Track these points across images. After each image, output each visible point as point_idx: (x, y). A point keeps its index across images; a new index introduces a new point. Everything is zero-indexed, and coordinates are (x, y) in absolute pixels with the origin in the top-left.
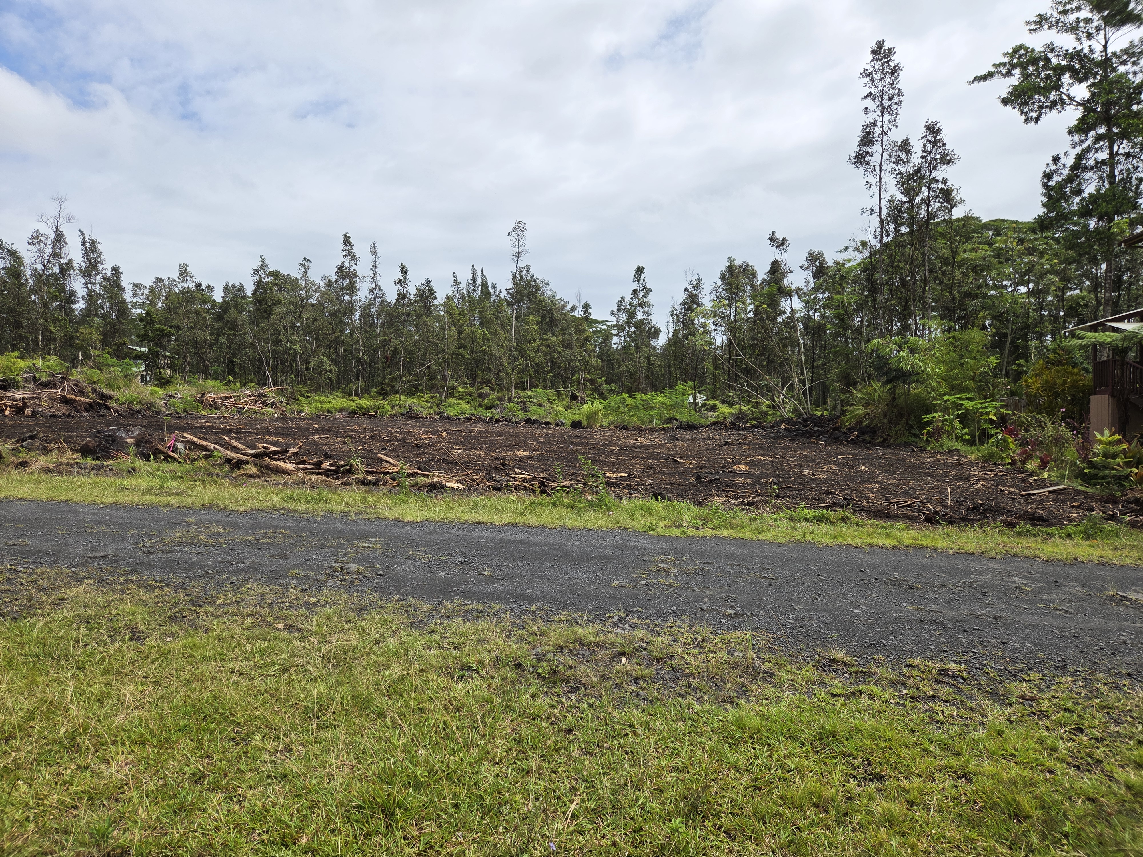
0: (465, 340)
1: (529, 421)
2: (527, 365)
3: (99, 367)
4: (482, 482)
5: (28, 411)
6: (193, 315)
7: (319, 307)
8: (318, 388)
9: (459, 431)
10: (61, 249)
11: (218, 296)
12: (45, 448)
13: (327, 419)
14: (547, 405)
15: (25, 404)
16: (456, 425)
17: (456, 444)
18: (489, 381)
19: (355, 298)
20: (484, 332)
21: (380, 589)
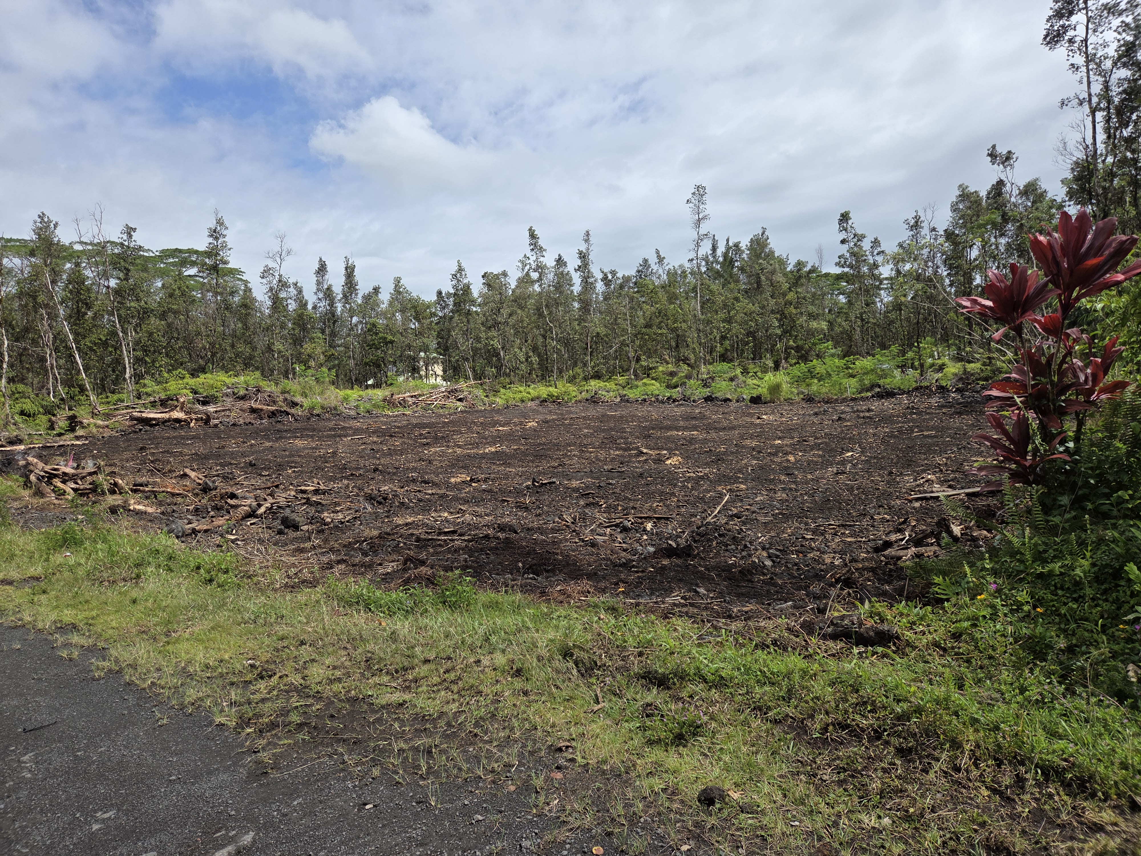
1: (710, 398)
5: (215, 422)
13: (518, 409)
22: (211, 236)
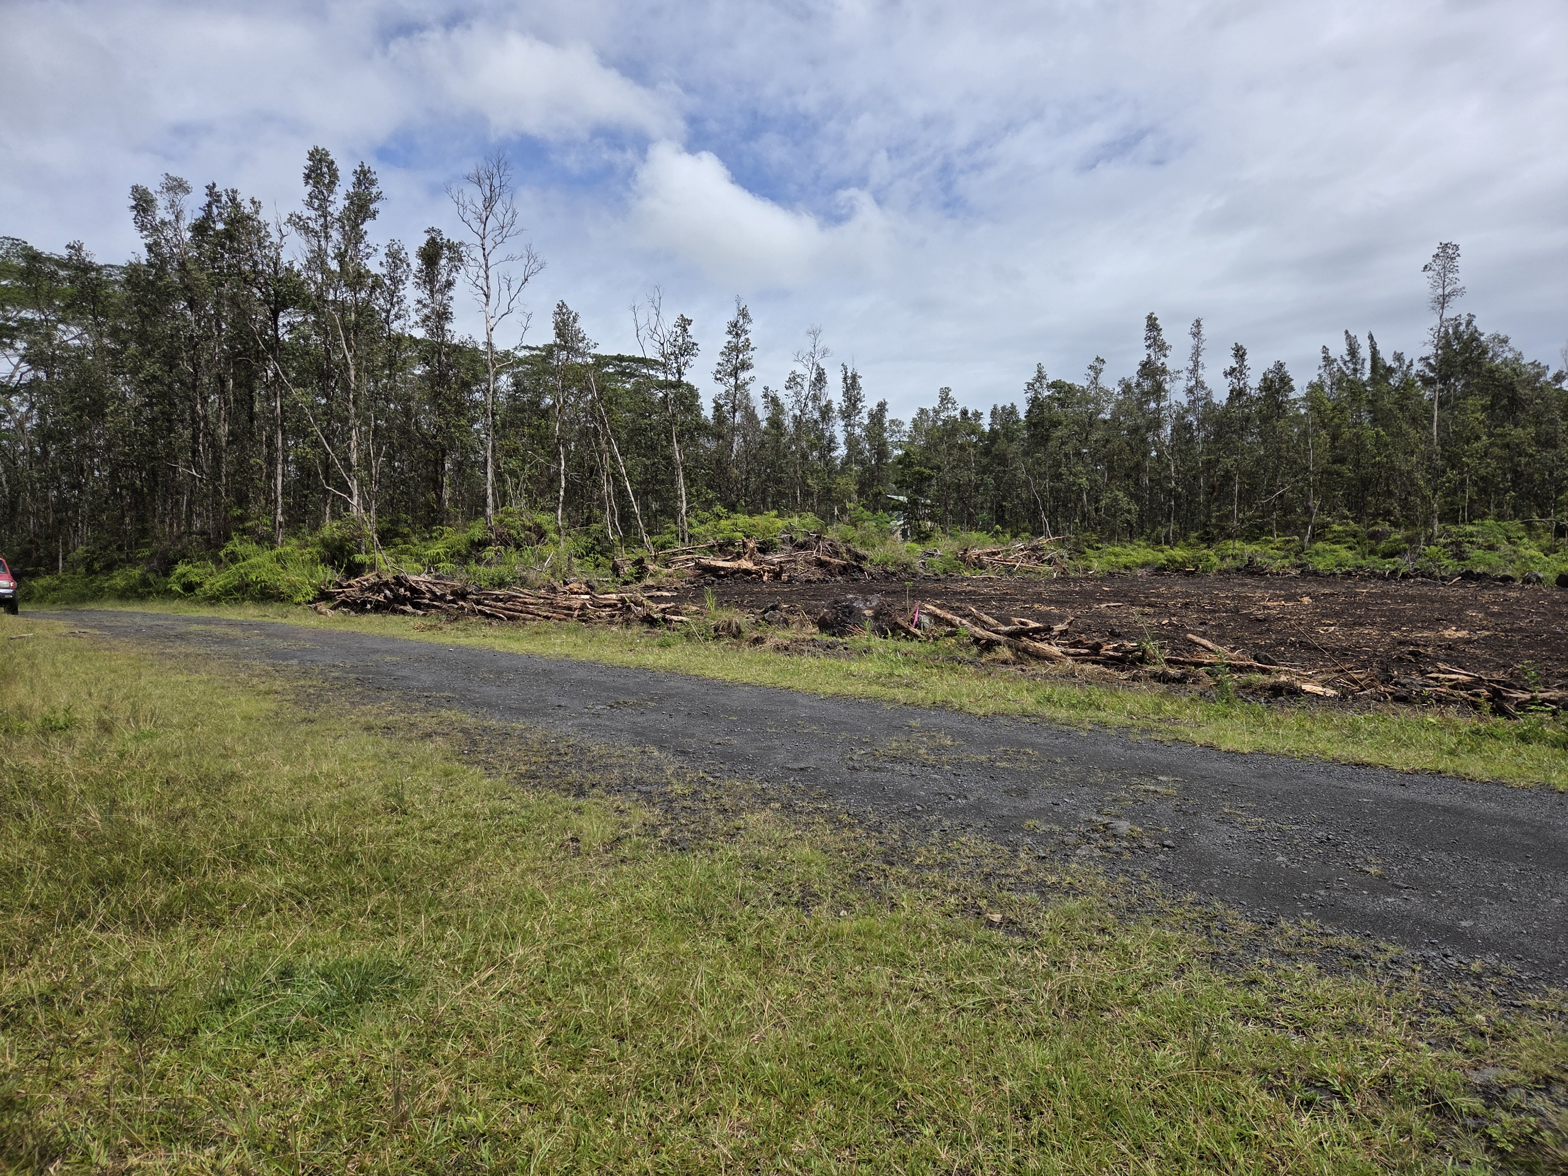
0: (1343, 448)
1: (1468, 576)
2: (1464, 480)
3: (854, 524)
4: (1370, 686)
5: (785, 577)
6: (955, 451)
7: (1113, 424)
8: (1111, 535)
9: (1332, 595)
10: (820, 389)
11: (986, 424)
12: (786, 621)
13: (1123, 579)
14: (1505, 548)
15: (781, 568)
16: (1329, 584)
17: (1327, 616)
18: (1388, 513)
19: (1162, 404)
20: (1377, 433)
21: (1166, 875)
22: (730, 332)
